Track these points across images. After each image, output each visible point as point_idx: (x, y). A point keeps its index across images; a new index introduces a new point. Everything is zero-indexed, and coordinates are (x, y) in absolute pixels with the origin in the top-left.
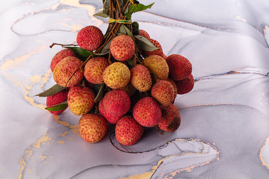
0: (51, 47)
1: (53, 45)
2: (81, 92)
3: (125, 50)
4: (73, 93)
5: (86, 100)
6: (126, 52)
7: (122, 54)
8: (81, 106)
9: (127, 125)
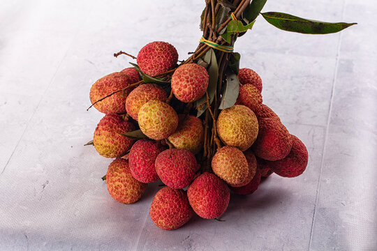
0: (116, 55)
1: (118, 54)
2: (115, 128)
3: (186, 86)
4: (105, 124)
5: (116, 141)
6: (187, 90)
7: (180, 90)
8: (106, 147)
9: (176, 207)
